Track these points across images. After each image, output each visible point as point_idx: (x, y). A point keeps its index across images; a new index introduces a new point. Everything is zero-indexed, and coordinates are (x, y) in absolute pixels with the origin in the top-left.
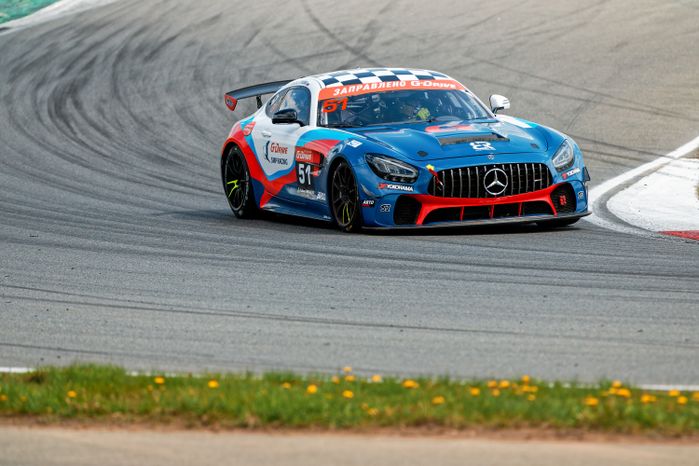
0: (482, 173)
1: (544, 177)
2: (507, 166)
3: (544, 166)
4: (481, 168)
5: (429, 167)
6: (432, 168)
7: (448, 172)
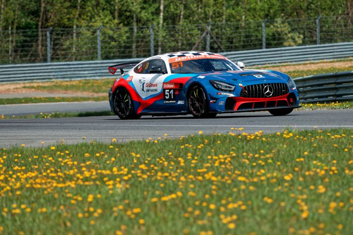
0: (263, 87)
1: (286, 90)
2: (272, 84)
3: (286, 85)
4: (262, 85)
5: (240, 85)
6: (242, 85)
7: (248, 87)
